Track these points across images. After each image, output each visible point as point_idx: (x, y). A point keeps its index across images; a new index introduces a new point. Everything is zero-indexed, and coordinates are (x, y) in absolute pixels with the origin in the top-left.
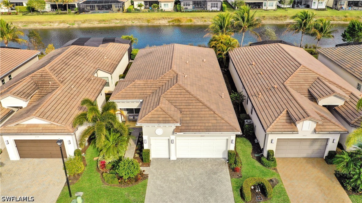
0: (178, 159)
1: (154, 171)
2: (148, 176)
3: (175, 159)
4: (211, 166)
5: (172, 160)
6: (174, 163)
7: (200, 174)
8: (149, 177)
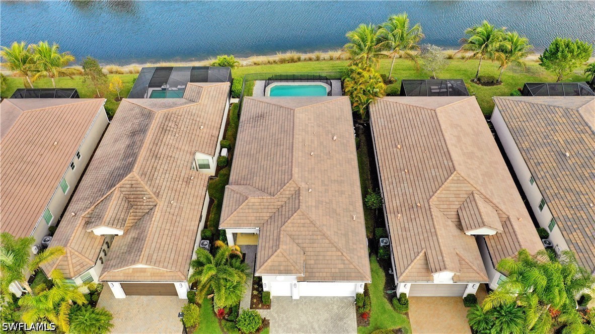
0: (300, 297)
1: (275, 315)
2: (269, 323)
3: (298, 298)
4: (338, 309)
5: (295, 300)
6: (297, 304)
7: (325, 320)
8: (271, 324)
